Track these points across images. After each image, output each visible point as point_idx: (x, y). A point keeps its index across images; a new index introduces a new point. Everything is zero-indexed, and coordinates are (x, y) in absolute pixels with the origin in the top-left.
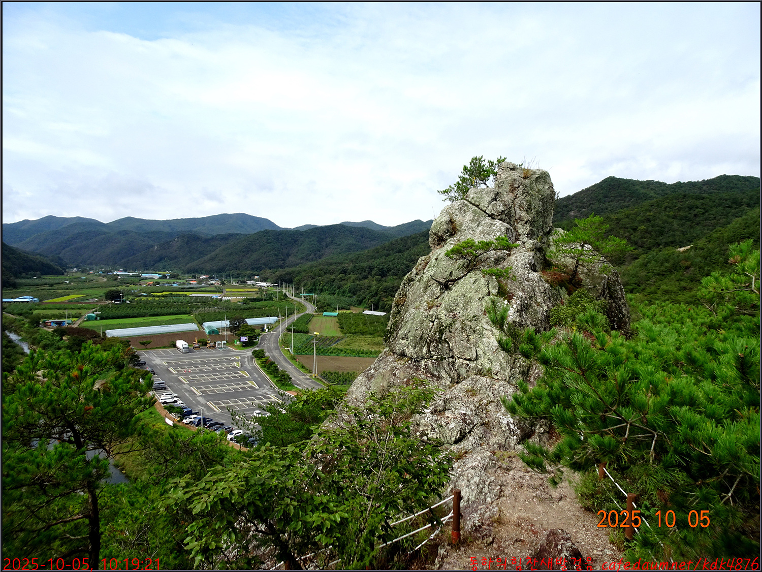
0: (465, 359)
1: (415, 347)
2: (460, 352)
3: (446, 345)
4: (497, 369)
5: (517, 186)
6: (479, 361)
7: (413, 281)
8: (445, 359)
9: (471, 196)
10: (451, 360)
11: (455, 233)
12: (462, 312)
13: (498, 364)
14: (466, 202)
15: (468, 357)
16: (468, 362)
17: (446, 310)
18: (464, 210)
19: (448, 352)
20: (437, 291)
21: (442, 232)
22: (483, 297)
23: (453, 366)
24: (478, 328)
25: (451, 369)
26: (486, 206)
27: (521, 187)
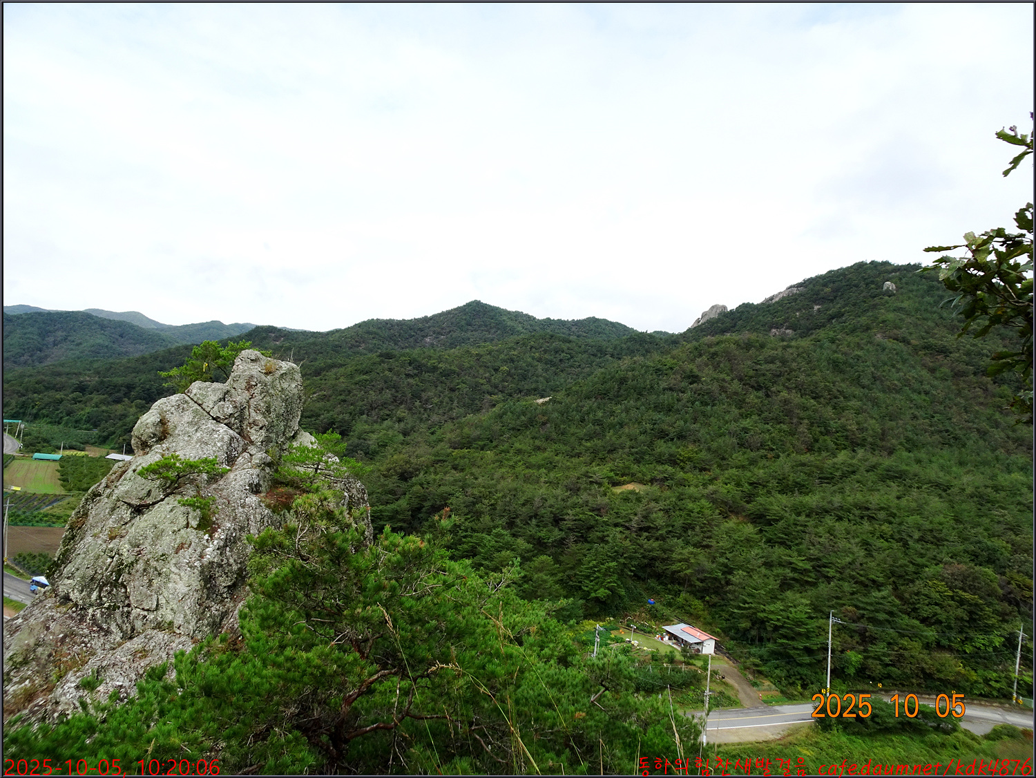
0: (143, 609)
1: (82, 591)
2: (137, 601)
3: (123, 590)
4: (180, 622)
5: (254, 384)
6: (160, 612)
7: (100, 495)
8: (119, 608)
9: (194, 391)
10: (126, 609)
11: (165, 437)
12: (149, 547)
13: (182, 616)
14: (187, 398)
15: (147, 608)
16: (146, 613)
17: (130, 543)
18: (183, 409)
19: (123, 599)
20: (126, 514)
21: (146, 436)
22: (179, 530)
23: (127, 617)
24: (164, 570)
25: (124, 622)
26: (211, 406)
27: (259, 385)
